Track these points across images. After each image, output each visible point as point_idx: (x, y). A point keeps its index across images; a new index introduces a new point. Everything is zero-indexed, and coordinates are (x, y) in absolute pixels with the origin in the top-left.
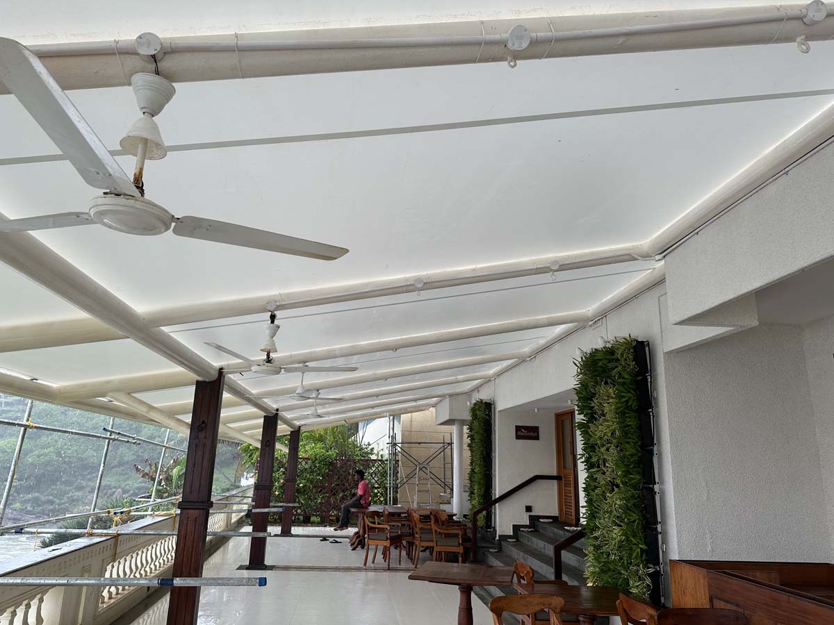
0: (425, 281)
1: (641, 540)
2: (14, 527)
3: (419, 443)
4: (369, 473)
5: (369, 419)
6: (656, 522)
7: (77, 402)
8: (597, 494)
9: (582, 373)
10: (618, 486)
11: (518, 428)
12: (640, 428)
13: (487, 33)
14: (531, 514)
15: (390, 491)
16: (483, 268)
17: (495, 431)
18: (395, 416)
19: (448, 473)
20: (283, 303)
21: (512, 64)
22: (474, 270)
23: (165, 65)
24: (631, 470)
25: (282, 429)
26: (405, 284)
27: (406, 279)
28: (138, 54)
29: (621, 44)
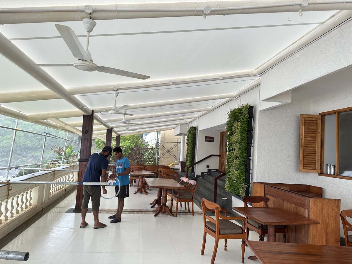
0: (173, 82)
1: (244, 175)
2: (15, 167)
3: (168, 142)
4: (147, 153)
5: (147, 133)
6: (250, 170)
7: (35, 121)
8: (231, 160)
9: (230, 117)
10: (238, 157)
11: (206, 137)
12: (247, 137)
13: (197, 8)
14: (208, 168)
15: (156, 160)
16: (195, 78)
17: (197, 138)
18: (158, 132)
19: (179, 154)
20: (120, 88)
21: (205, 17)
22: (191, 78)
23: (93, 15)
24: (243, 152)
25: (114, 135)
26: (165, 83)
27: (166, 81)
28: (85, 12)
29: (241, 12)
